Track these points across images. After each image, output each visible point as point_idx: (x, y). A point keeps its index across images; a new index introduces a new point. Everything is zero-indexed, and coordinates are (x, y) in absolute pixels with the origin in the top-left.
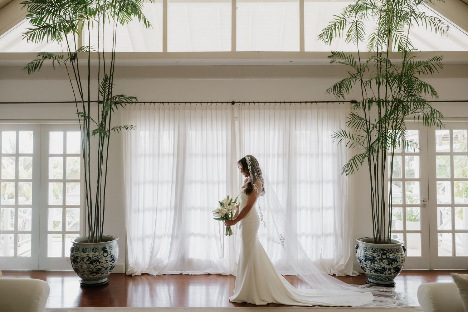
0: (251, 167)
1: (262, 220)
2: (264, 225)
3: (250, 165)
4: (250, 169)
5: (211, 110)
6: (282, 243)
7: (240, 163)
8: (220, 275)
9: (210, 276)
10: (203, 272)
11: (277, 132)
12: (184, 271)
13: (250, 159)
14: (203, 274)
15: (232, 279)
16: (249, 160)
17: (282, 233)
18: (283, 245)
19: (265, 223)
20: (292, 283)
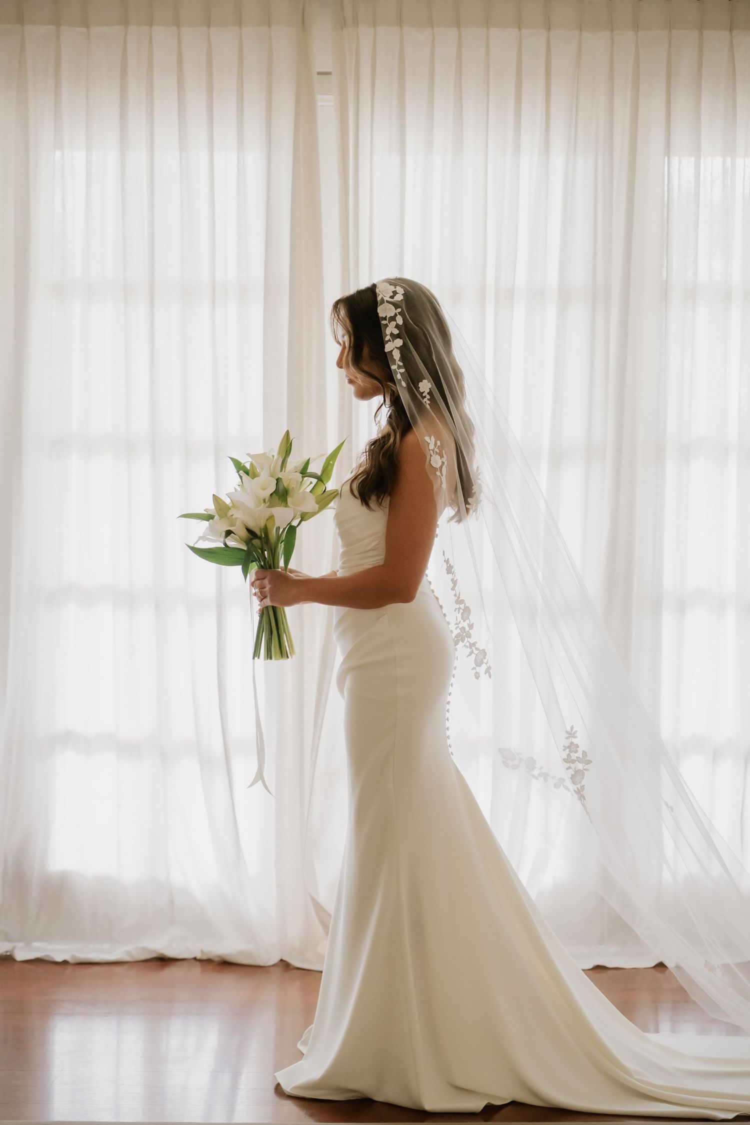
0: (399, 342)
1: (463, 635)
2: (478, 663)
3: (396, 332)
4: (397, 355)
5: (177, 23)
6: (574, 783)
7: (343, 312)
8: (225, 965)
9: (171, 972)
10: (129, 947)
11: (558, 161)
12: (21, 944)
13: (399, 298)
14: (127, 958)
15: (294, 989)
16: (396, 305)
17: (579, 728)
18: (580, 794)
19: (484, 652)
20: (626, 1008)
